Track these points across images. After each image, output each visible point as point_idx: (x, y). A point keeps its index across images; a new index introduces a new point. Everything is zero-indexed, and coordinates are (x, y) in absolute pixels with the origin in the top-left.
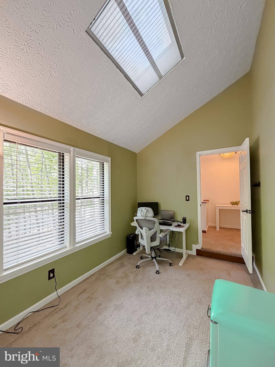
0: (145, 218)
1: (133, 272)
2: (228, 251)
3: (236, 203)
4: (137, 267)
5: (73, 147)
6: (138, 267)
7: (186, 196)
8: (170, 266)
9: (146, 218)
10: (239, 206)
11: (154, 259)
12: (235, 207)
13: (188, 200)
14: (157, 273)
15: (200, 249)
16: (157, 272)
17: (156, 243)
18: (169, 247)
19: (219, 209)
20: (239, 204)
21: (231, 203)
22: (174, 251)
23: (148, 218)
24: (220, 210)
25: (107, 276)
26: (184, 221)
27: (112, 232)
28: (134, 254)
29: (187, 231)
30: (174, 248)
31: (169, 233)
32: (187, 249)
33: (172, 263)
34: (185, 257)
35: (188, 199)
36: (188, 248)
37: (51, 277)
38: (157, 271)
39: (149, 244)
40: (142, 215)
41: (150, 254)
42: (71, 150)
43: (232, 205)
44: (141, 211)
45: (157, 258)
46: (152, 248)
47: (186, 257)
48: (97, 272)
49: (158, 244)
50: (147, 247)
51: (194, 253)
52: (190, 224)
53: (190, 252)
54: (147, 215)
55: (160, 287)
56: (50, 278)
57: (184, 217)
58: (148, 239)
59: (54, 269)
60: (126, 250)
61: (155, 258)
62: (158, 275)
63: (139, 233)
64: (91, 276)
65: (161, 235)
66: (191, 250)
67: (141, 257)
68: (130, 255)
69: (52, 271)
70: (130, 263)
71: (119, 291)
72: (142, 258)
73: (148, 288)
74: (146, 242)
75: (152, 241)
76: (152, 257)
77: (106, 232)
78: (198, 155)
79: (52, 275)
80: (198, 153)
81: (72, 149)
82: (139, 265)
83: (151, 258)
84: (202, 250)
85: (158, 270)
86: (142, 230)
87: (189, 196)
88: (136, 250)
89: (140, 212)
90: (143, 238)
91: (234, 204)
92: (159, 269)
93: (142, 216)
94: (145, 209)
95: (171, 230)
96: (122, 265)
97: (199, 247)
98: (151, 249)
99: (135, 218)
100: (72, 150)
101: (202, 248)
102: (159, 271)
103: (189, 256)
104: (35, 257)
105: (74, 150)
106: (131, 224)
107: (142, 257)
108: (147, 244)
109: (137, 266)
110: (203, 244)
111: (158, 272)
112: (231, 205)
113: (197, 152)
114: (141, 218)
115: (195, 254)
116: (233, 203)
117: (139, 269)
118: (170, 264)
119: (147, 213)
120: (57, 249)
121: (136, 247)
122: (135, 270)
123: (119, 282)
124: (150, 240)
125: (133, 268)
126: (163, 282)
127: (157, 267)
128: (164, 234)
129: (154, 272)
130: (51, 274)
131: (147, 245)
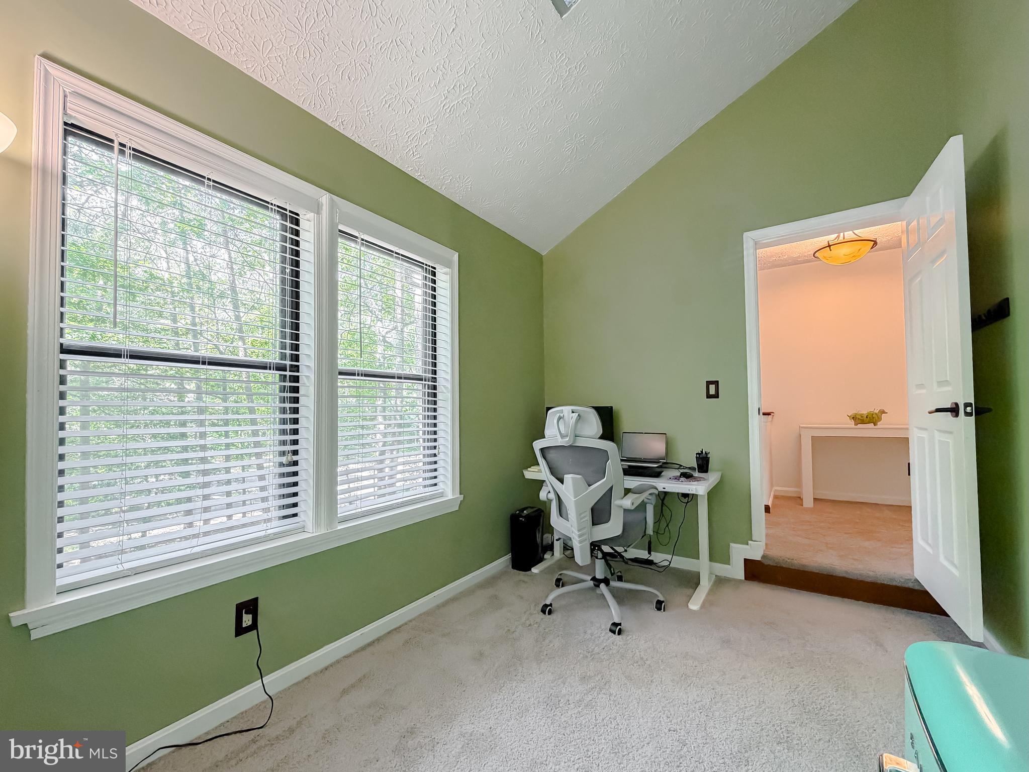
0: (572, 440)
1: (530, 625)
2: (860, 566)
3: (872, 419)
4: (543, 611)
5: (328, 194)
6: (547, 609)
7: (709, 383)
8: (659, 609)
9: (575, 441)
10: (880, 425)
11: (602, 586)
12: (867, 431)
13: (716, 396)
14: (613, 632)
15: (759, 558)
16: (613, 628)
17: (612, 528)
18: (649, 553)
19: (812, 436)
20: (880, 419)
21: (854, 418)
22: (666, 563)
23: (581, 442)
24: (814, 438)
25: (444, 635)
26: (703, 463)
27: (460, 494)
28: (535, 570)
29: (712, 495)
30: (669, 557)
31: (653, 499)
32: (711, 559)
33: (663, 602)
34: (705, 583)
35: (714, 393)
36: (719, 554)
37: (244, 625)
38: (615, 625)
39: (584, 531)
40: (563, 432)
41: (591, 568)
42: (322, 205)
43: (856, 424)
44: (560, 418)
45: (613, 583)
46: (595, 546)
47: (710, 585)
48: (410, 621)
49: (618, 531)
50: (580, 542)
51: (738, 571)
52: (722, 475)
53: (721, 569)
54: (578, 433)
55: (629, 678)
56: (240, 631)
57: (702, 452)
58: (583, 515)
59: (256, 600)
60: (509, 556)
61: (606, 581)
62: (616, 637)
63: (552, 496)
64: (389, 633)
65: (628, 502)
66: (726, 560)
67: (558, 580)
68: (521, 575)
69: (251, 607)
70: (522, 598)
71: (480, 686)
72: (559, 583)
73: (584, 679)
74: (575, 524)
75: (594, 523)
76: (594, 579)
77: (442, 495)
78: (751, 243)
79: (247, 620)
80: (749, 237)
81: (325, 198)
82: (551, 605)
83: (591, 583)
84: (766, 562)
85: (617, 621)
86: (563, 484)
87: (716, 383)
88: (541, 560)
89: (556, 421)
90: (564, 515)
91: (863, 422)
92: (622, 618)
93: (562, 436)
94: (573, 412)
95: (661, 489)
96: (495, 603)
97: (755, 552)
98: (592, 551)
99: (538, 445)
100: (324, 203)
101: (763, 557)
102: (620, 624)
103: (720, 582)
104: (188, 552)
105: (332, 205)
106: (524, 472)
107: (561, 579)
108: (579, 531)
109: (546, 606)
110: (766, 544)
111: (616, 629)
112: (852, 424)
113: (745, 234)
114: (560, 442)
115: (741, 575)
116: (859, 420)
117: (550, 616)
118: (659, 605)
119: (579, 425)
120: (269, 532)
121: (540, 549)
122: (538, 620)
123: (481, 654)
124: (588, 518)
125: (531, 614)
126: (637, 662)
127: (615, 613)
128: (637, 498)
129: (603, 627)
130: (244, 615)
131: (580, 536)
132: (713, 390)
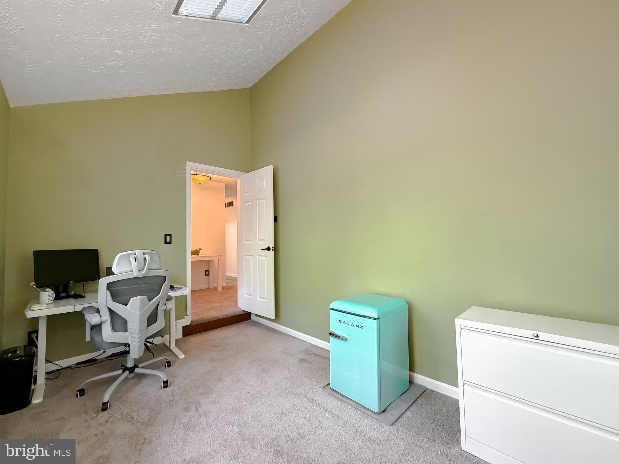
3: (197, 253)
4: (104, 409)
7: (166, 235)
13: (170, 243)
15: (189, 324)
17: (158, 326)
23: (151, 273)
35: (169, 241)
38: (164, 382)
39: (142, 334)
44: (135, 258)
45: (140, 366)
50: (139, 342)
61: (137, 366)
63: (106, 318)
72: (82, 393)
75: (148, 326)
78: (190, 167)
80: (189, 164)
84: (193, 324)
86: (127, 305)
87: (170, 235)
91: (194, 254)
93: (139, 271)
94: (144, 254)
97: (188, 321)
99: (106, 280)
101: (191, 321)
109: (104, 404)
114: (136, 275)
115: (181, 336)
116: (192, 253)
118: (168, 364)
124: (145, 324)
127: (163, 376)
131: (139, 338)
132: (168, 239)
